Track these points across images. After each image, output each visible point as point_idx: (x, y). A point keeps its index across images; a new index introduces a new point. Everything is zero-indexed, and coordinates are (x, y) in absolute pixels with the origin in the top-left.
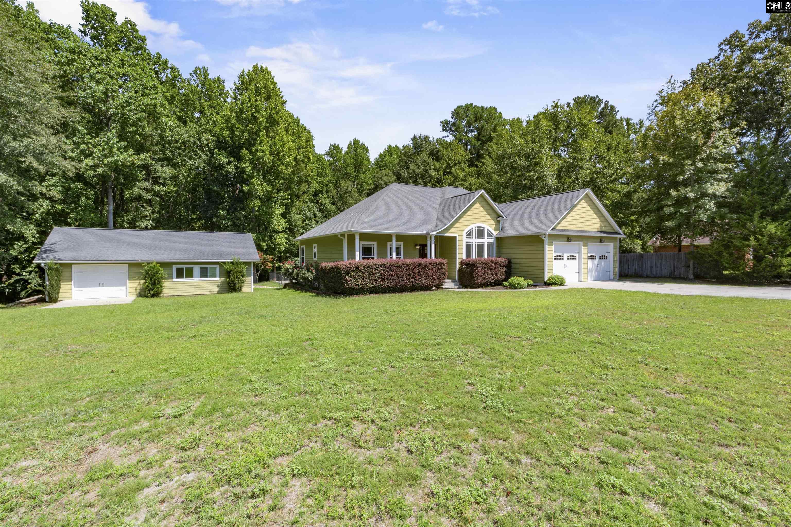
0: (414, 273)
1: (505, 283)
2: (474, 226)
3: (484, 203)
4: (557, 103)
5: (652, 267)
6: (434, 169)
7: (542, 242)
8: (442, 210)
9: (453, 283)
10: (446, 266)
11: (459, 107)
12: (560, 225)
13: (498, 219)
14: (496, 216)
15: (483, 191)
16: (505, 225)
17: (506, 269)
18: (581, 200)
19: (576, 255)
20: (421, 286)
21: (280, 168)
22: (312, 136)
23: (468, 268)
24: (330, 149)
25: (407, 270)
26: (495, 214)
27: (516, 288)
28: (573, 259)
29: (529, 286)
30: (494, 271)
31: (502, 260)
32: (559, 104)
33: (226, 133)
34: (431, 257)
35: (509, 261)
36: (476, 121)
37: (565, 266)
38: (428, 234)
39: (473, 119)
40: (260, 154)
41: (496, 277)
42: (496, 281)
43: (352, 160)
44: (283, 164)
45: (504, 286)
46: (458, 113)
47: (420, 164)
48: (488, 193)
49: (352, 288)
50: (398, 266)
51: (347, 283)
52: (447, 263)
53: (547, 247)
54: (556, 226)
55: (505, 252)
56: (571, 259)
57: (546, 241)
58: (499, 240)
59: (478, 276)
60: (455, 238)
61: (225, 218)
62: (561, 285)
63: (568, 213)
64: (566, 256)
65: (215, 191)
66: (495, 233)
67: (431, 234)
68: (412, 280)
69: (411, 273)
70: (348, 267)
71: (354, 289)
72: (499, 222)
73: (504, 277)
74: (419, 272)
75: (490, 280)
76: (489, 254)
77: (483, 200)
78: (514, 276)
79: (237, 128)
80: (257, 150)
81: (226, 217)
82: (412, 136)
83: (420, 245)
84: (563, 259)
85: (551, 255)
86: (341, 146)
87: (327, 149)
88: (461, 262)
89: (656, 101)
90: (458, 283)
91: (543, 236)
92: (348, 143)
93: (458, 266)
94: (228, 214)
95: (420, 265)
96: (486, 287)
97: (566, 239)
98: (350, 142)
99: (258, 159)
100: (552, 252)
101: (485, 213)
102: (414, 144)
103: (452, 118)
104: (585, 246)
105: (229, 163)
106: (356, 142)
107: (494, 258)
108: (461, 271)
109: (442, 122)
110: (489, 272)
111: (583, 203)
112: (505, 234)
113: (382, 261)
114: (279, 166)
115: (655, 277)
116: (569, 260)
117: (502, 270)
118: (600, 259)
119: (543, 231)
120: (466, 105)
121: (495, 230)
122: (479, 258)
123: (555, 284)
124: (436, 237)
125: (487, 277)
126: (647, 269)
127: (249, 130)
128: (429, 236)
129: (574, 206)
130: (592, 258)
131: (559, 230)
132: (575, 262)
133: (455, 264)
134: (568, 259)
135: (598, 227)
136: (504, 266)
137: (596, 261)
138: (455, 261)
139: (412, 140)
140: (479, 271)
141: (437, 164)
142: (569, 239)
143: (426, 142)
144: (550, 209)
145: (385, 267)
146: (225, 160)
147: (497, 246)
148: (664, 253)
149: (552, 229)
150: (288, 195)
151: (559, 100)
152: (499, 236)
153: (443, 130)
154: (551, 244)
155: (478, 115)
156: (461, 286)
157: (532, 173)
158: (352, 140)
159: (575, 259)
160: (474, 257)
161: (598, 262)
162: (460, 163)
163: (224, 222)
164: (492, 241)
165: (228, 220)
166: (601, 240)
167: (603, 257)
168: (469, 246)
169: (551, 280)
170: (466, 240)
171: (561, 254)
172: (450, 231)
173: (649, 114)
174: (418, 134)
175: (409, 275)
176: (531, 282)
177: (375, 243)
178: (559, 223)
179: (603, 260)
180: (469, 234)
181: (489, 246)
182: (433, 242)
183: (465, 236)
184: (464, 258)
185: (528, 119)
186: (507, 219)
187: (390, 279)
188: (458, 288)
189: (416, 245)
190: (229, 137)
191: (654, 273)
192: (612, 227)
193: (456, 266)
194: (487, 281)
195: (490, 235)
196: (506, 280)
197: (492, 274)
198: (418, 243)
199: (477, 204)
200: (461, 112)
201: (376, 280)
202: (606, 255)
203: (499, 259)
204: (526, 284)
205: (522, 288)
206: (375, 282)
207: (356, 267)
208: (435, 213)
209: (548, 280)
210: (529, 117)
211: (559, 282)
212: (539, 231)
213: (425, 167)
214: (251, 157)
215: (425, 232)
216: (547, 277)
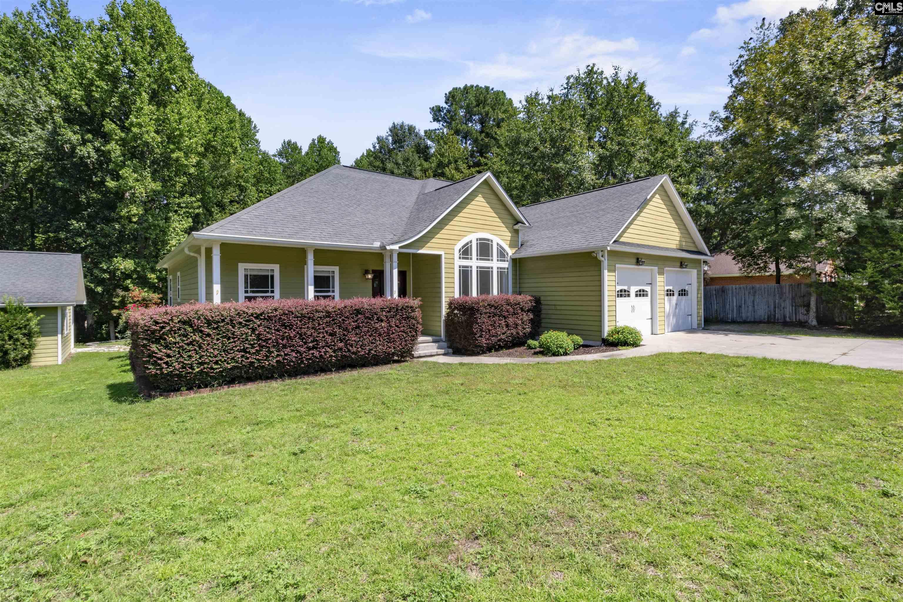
0: (346, 329)
1: (531, 342)
2: (473, 237)
3: (492, 197)
4: (592, 68)
5: (740, 307)
6: (421, 170)
7: (597, 265)
8: (418, 210)
9: (435, 345)
10: (418, 314)
11: (455, 89)
12: (626, 235)
13: (516, 227)
14: (513, 222)
15: (488, 174)
16: (526, 238)
17: (531, 316)
18: (655, 193)
19: (648, 288)
20: (363, 357)
21: (174, 156)
22: (255, 127)
23: (464, 314)
24: (283, 148)
25: (328, 324)
26: (509, 217)
27: (554, 355)
28: (643, 295)
29: (578, 348)
30: (511, 320)
31: (525, 299)
32: (595, 69)
33: (77, 94)
34: (392, 295)
35: (538, 301)
36: (478, 105)
37: (633, 308)
38: (383, 248)
39: (475, 103)
40: (135, 130)
41: (514, 332)
42: (514, 338)
43: (314, 164)
44: (180, 149)
45: (530, 347)
46: (453, 97)
47: (400, 162)
48: (497, 178)
49: (170, 374)
50: (303, 316)
51: (155, 364)
52: (420, 307)
53: (606, 273)
54: (621, 236)
55: (527, 285)
56: (640, 295)
57: (605, 263)
58: (517, 263)
59: (481, 331)
60: (439, 257)
61: (80, 233)
62: (635, 345)
63: (637, 215)
64: (633, 290)
65: (62, 189)
66: (510, 252)
67: (388, 248)
68: (341, 345)
69: (337, 330)
70: (156, 323)
71: (179, 376)
72: (517, 231)
73: (528, 330)
74: (358, 327)
75: (503, 337)
76: (501, 289)
77: (489, 192)
78: (548, 329)
79: (97, 87)
80: (132, 124)
81: (83, 231)
82: (391, 125)
83: (374, 272)
84: (629, 296)
85: (613, 288)
86: (299, 145)
87: (279, 146)
88: (450, 304)
89: (741, 56)
90: (445, 344)
91: (601, 254)
92: (311, 141)
93: (444, 310)
94: (89, 226)
95: (358, 312)
96: (497, 350)
97: (634, 261)
98: (313, 140)
99: (135, 138)
100: (613, 283)
101: (494, 215)
102: (393, 136)
103: (446, 103)
104: (661, 273)
105: (84, 142)
106: (321, 140)
107: (511, 296)
108: (450, 322)
109: (432, 109)
110: (503, 323)
111: (657, 200)
112: (525, 253)
113: (290, 303)
114: (173, 151)
115: (745, 322)
116: (638, 298)
117: (525, 318)
118: (679, 295)
119: (601, 244)
120: (466, 87)
121: (511, 246)
122: (483, 297)
123: (625, 344)
124: (400, 255)
125: (499, 331)
126: (733, 311)
127: (122, 92)
128: (388, 254)
129: (645, 202)
130: (670, 293)
131: (624, 243)
132: (646, 301)
133: (440, 307)
134: (636, 295)
135: (677, 242)
136: (528, 311)
137: (674, 298)
138: (440, 302)
139: (391, 130)
140: (483, 320)
141: (426, 165)
142: (639, 260)
143: (410, 134)
144: (603, 210)
145: (269, 319)
146: (75, 138)
147: (515, 275)
148: (758, 286)
149: (615, 241)
150: (198, 201)
151: (594, 65)
152: (518, 256)
153: (435, 120)
154: (612, 269)
155: (482, 97)
156: (451, 351)
157: (561, 165)
158: (316, 138)
159: (647, 295)
160: (474, 293)
161: (677, 300)
162: (456, 161)
163: (79, 240)
164: (505, 265)
165: (87, 236)
166: (682, 264)
167: (683, 293)
168: (465, 274)
169: (616, 336)
170: (459, 262)
171: (625, 288)
172: (429, 245)
173: (730, 76)
174: (398, 121)
175: (332, 334)
176: (580, 340)
177: (276, 268)
178: (624, 232)
179: (684, 297)
180: (466, 252)
181: (501, 273)
182: (395, 264)
183: (457, 255)
184: (457, 295)
185: (550, 94)
186: (530, 227)
187: (284, 346)
188: (444, 354)
189: (367, 272)
190: (82, 100)
191: (744, 315)
192: (694, 243)
193: (440, 312)
194: (499, 340)
195: (502, 254)
196: (535, 334)
197: (507, 326)
198: (371, 268)
199: (480, 198)
200: (458, 96)
201: (244, 350)
202: (687, 288)
203: (519, 298)
204: (571, 346)
205: (566, 354)
206: (239, 355)
207: (184, 323)
208: (405, 215)
209: (609, 335)
210: (552, 90)
211: (631, 340)
212: (591, 245)
213: (407, 167)
214: (123, 135)
215: (377, 244)
216: (607, 329)
